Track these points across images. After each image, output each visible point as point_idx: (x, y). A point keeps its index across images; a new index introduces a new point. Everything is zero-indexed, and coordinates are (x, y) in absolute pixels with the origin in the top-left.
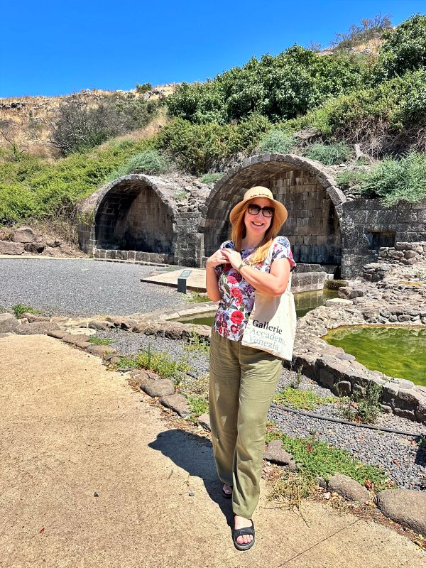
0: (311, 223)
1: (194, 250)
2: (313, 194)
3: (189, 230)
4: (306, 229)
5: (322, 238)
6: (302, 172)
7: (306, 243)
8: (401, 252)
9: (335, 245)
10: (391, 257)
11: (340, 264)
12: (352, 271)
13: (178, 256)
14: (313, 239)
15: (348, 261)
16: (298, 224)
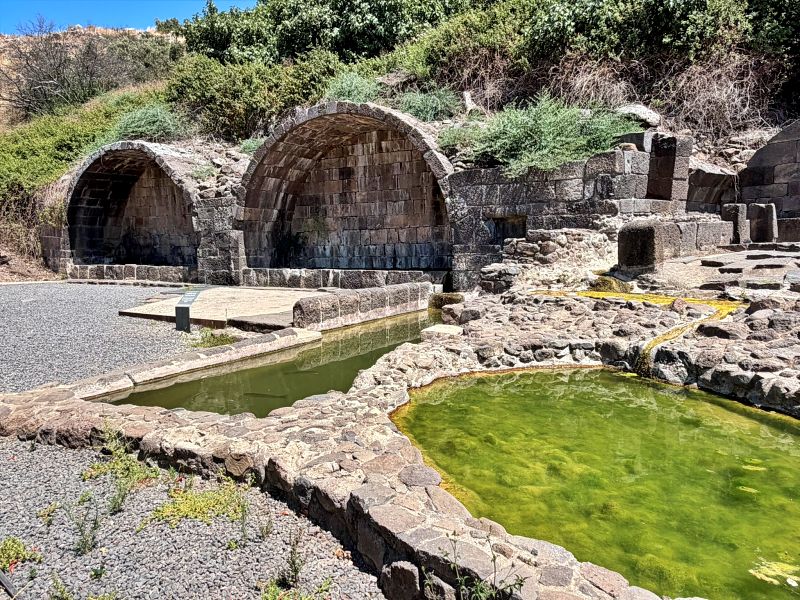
0: (408, 209)
1: (229, 259)
2: (407, 166)
3: (218, 226)
4: (401, 219)
5: (425, 231)
6: (390, 133)
7: (403, 239)
8: (536, 245)
9: (445, 241)
10: (521, 254)
11: (451, 270)
12: (469, 278)
13: (203, 267)
14: (412, 234)
15: (461, 264)
16: (389, 211)
